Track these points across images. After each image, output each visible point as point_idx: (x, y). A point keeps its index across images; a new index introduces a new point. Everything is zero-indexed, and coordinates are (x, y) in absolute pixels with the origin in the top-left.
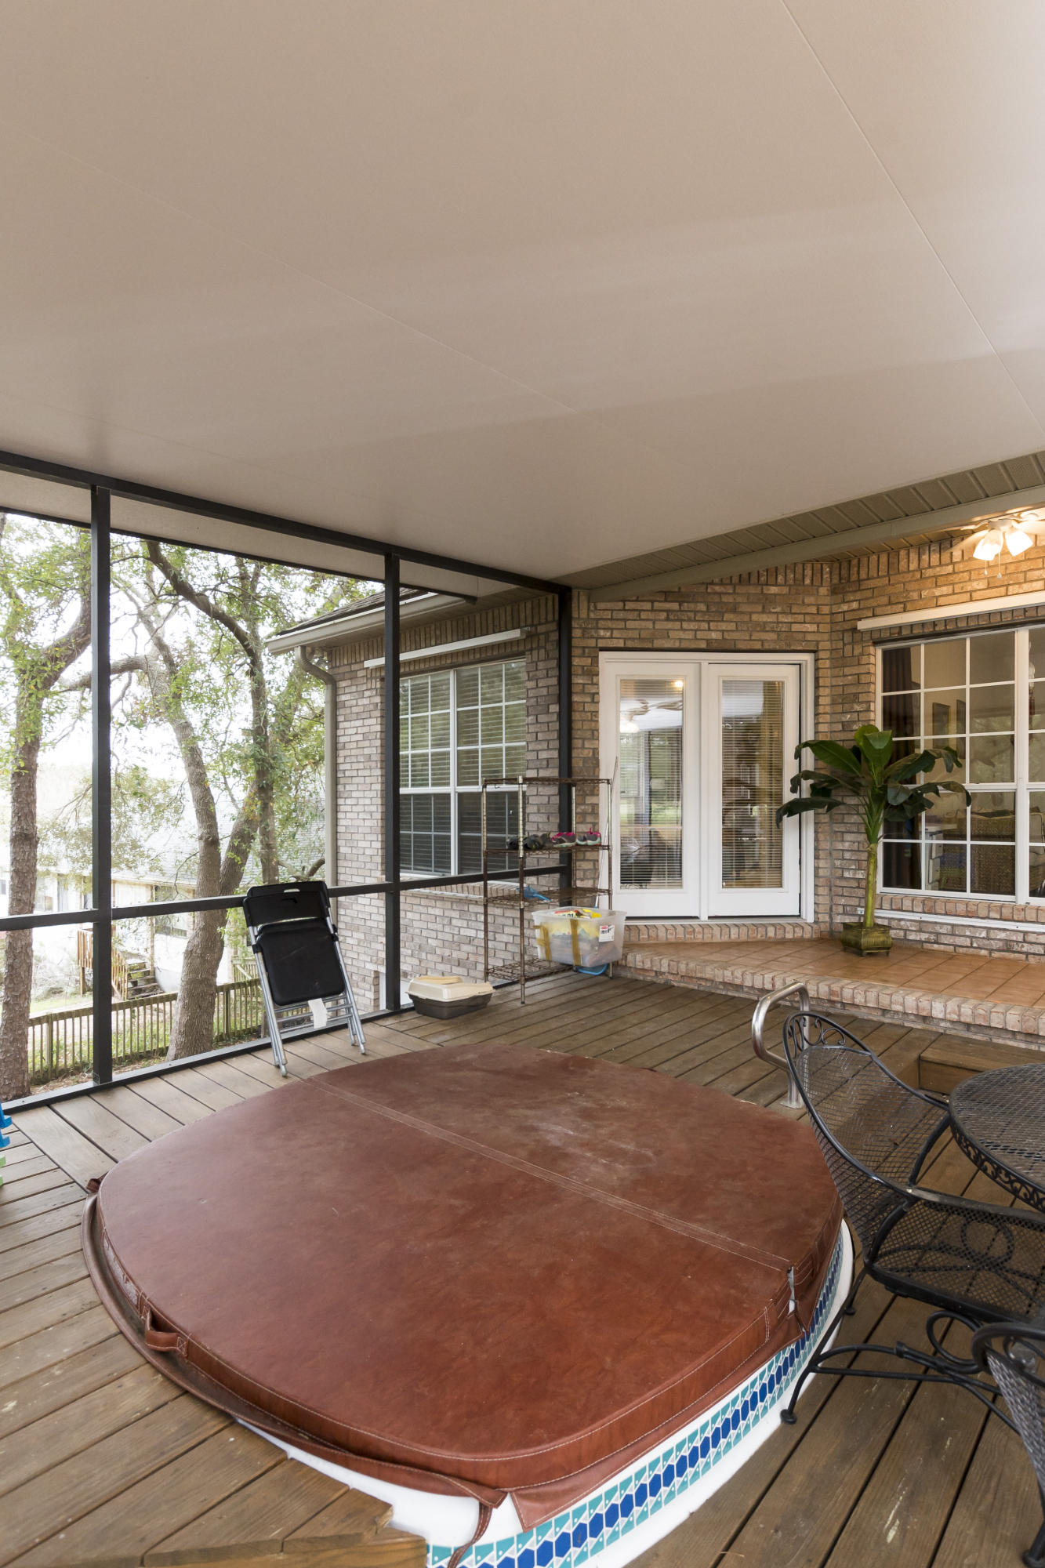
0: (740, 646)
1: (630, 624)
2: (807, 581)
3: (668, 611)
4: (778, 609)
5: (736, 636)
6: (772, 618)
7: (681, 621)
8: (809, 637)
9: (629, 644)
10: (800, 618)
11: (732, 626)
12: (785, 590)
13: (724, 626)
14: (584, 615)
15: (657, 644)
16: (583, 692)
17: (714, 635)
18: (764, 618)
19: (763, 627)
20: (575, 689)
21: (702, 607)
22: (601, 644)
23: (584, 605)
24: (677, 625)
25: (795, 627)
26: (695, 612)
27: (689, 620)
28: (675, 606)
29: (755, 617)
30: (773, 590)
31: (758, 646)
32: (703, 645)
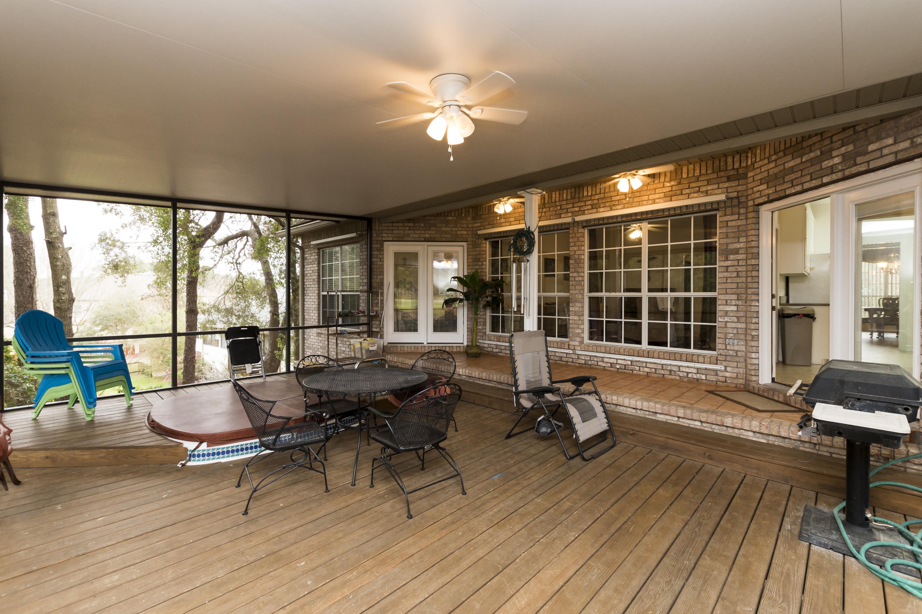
0: (437, 239)
1: (394, 232)
2: (463, 215)
3: (409, 227)
4: (452, 226)
5: (435, 236)
6: (450, 229)
7: (414, 230)
8: (464, 236)
9: (394, 239)
10: (461, 229)
11: (434, 232)
12: (455, 218)
13: (431, 232)
14: (377, 228)
15: (405, 239)
16: (377, 257)
17: (427, 236)
18: (446, 229)
19: (446, 232)
20: (374, 256)
21: (422, 225)
22: (384, 239)
23: (377, 224)
24: (413, 232)
25: (458, 232)
26: (420, 227)
27: (417, 230)
28: (412, 225)
29: (443, 229)
30: (450, 218)
31: (444, 240)
32: (423, 240)
